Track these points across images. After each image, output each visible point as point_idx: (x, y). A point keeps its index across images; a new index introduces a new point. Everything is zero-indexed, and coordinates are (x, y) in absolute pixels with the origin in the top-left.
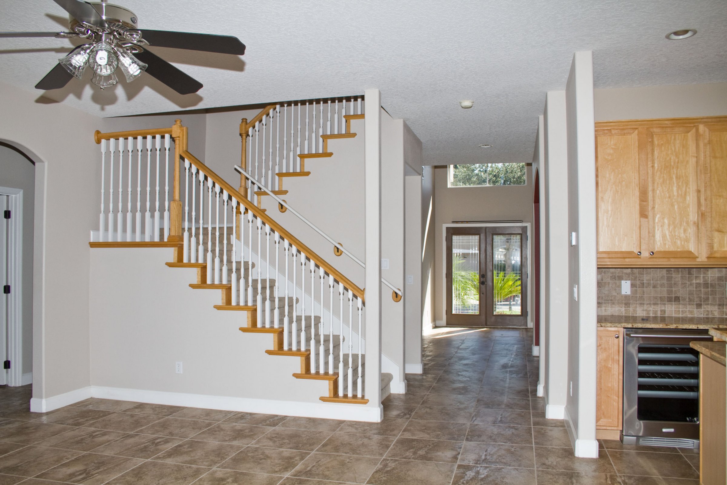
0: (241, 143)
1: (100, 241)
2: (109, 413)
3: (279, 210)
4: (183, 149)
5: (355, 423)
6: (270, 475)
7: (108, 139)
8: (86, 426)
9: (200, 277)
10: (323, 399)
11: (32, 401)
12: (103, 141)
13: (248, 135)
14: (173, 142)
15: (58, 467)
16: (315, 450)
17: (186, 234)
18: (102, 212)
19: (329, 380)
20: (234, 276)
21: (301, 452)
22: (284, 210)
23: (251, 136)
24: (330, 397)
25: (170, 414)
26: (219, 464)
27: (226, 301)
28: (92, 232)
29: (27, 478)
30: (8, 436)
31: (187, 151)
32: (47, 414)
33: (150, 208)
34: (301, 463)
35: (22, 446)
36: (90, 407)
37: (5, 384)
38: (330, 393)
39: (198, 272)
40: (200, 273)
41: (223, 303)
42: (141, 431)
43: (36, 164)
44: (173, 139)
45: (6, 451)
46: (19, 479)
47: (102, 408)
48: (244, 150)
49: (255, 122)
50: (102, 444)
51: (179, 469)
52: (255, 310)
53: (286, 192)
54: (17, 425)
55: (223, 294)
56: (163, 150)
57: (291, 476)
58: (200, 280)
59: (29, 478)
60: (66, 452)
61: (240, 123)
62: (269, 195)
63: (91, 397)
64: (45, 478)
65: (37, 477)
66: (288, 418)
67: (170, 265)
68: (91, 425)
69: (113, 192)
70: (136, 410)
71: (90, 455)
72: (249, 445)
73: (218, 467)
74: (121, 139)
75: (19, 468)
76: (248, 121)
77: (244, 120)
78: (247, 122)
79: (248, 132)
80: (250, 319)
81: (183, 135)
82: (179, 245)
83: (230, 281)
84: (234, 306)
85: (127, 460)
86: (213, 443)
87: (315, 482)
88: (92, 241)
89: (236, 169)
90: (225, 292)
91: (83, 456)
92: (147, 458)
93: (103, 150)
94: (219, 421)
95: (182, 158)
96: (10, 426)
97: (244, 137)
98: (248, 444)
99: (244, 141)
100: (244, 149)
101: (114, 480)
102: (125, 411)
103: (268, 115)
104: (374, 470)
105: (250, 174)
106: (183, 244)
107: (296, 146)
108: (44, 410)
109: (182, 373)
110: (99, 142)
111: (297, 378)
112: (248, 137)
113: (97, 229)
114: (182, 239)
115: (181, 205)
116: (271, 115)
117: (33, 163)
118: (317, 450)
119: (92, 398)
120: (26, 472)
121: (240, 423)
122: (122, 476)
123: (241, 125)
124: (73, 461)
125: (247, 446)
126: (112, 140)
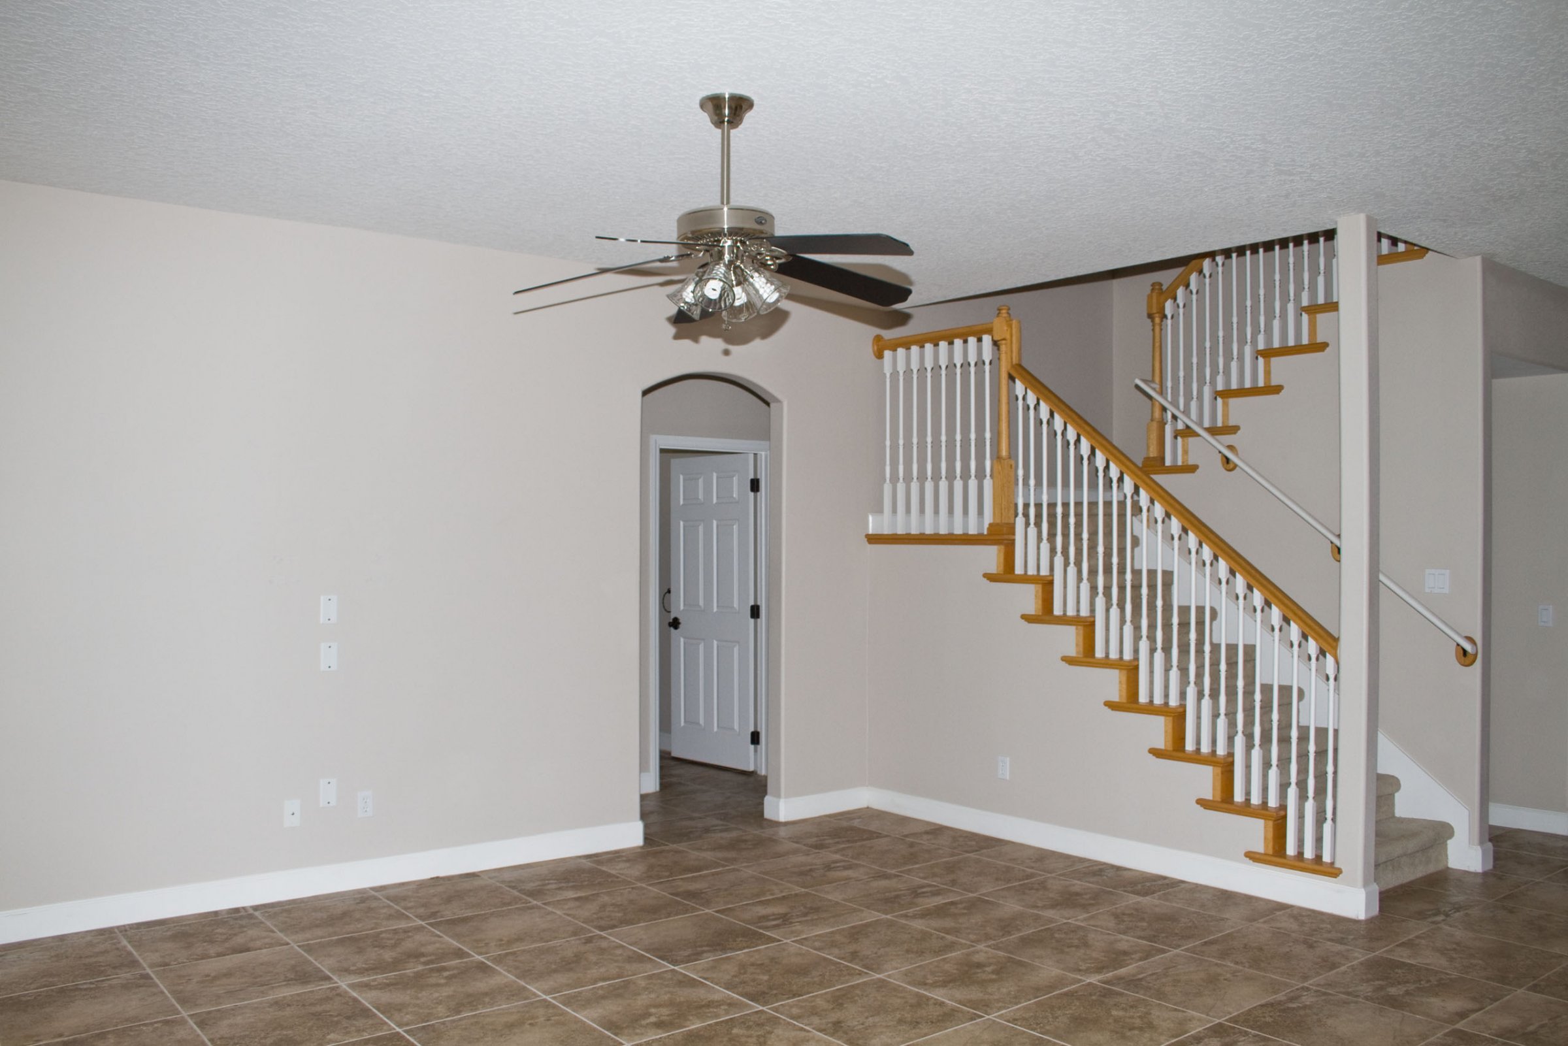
0: (1151, 332)
1: (886, 533)
2: (879, 836)
3: (1223, 465)
4: (1012, 362)
5: (1309, 913)
6: (1064, 974)
7: (895, 350)
8: (831, 852)
9: (1040, 602)
10: (1252, 856)
11: (768, 800)
12: (887, 354)
13: (1165, 317)
14: (996, 348)
15: (753, 904)
16: (1183, 948)
17: (1020, 521)
18: (888, 480)
19: (1265, 819)
20: (1100, 601)
21: (1153, 946)
22: (1231, 466)
23: (1169, 316)
24: (1265, 854)
25: (977, 851)
26: (993, 942)
27: (1084, 648)
28: (871, 518)
29: (703, 910)
30: (714, 849)
31: (1020, 365)
32: (786, 824)
33: (976, 472)
34: (1134, 965)
35: (723, 866)
36: (856, 823)
37: (751, 769)
38: (1266, 847)
39: (1037, 592)
40: (1040, 593)
41: (1077, 653)
42: (909, 872)
43: (772, 405)
44: (995, 343)
45: (699, 869)
46: (694, 909)
47: (874, 826)
48: (1158, 347)
49: (1177, 288)
50: (836, 882)
51: (925, 936)
52: (1136, 668)
53: (1234, 429)
54: (734, 834)
55: (1077, 634)
56: (966, 365)
57: (1099, 981)
58: (1040, 606)
59: (707, 911)
60: (776, 884)
61: (1149, 292)
62: (1198, 435)
63: (866, 806)
64: (726, 916)
65: (717, 912)
66: (1183, 885)
67: (991, 578)
68: (836, 852)
69: (918, 444)
70: (925, 837)
71: (807, 894)
72: (1069, 921)
73: (989, 946)
74: (958, 343)
75: (703, 895)
76: (1164, 287)
77: (1156, 287)
78: (1161, 289)
79: (1163, 308)
80: (1124, 686)
81: (1011, 336)
82: (1006, 542)
83: (1093, 610)
84: (1099, 659)
85: (855, 910)
86: (1011, 906)
87: (1130, 1000)
88: (870, 532)
89: (1137, 387)
90: (1081, 632)
91: (796, 895)
92: (886, 914)
93: (888, 370)
94: (1050, 873)
95: (1012, 378)
96: (725, 835)
97: (1157, 320)
98: (1069, 919)
99: (1157, 328)
100: (1157, 344)
101: (816, 936)
102: (906, 836)
103: (1201, 272)
104: (1263, 1002)
105: (1169, 399)
106: (1014, 540)
107: (1256, 331)
108: (782, 818)
109: (1008, 778)
110: (880, 356)
111: (1205, 808)
112: (1164, 320)
113: (879, 510)
114: (1012, 529)
115: (1011, 466)
116: (1206, 271)
117: (768, 404)
118: (1187, 950)
119: (868, 808)
120: (707, 903)
121: (1087, 882)
122: (832, 933)
123: (1150, 297)
124: (778, 899)
125: (1066, 921)
126: (929, 347)
